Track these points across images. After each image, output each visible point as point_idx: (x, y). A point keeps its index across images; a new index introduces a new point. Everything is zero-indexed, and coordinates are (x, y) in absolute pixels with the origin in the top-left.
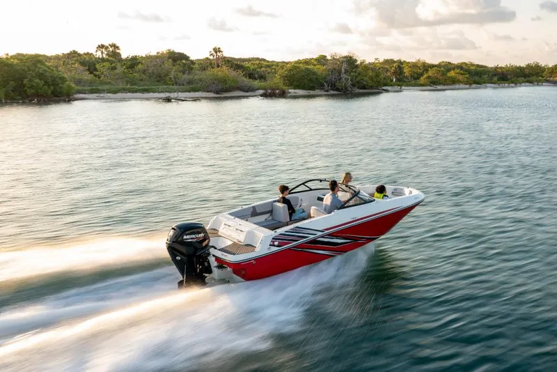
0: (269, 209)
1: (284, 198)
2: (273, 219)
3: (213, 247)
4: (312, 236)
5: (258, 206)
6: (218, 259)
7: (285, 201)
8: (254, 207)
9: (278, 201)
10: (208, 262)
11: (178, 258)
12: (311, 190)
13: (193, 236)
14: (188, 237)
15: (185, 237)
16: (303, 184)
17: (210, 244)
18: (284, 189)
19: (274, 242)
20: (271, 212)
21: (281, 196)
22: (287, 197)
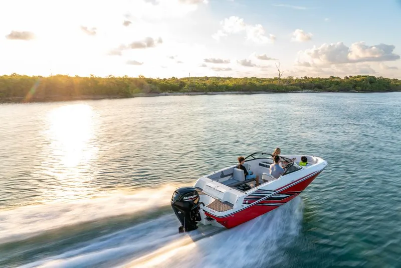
0: (231, 172)
1: (241, 165)
2: (233, 179)
3: (202, 203)
4: (269, 195)
5: (225, 171)
6: (206, 213)
7: (242, 167)
8: (222, 172)
9: (238, 167)
10: (199, 214)
11: (180, 212)
12: (255, 159)
13: (189, 197)
14: (186, 198)
15: (184, 198)
16: (251, 155)
17: (200, 202)
18: (241, 160)
19: (245, 201)
20: (232, 174)
21: (239, 164)
22: (243, 165)
